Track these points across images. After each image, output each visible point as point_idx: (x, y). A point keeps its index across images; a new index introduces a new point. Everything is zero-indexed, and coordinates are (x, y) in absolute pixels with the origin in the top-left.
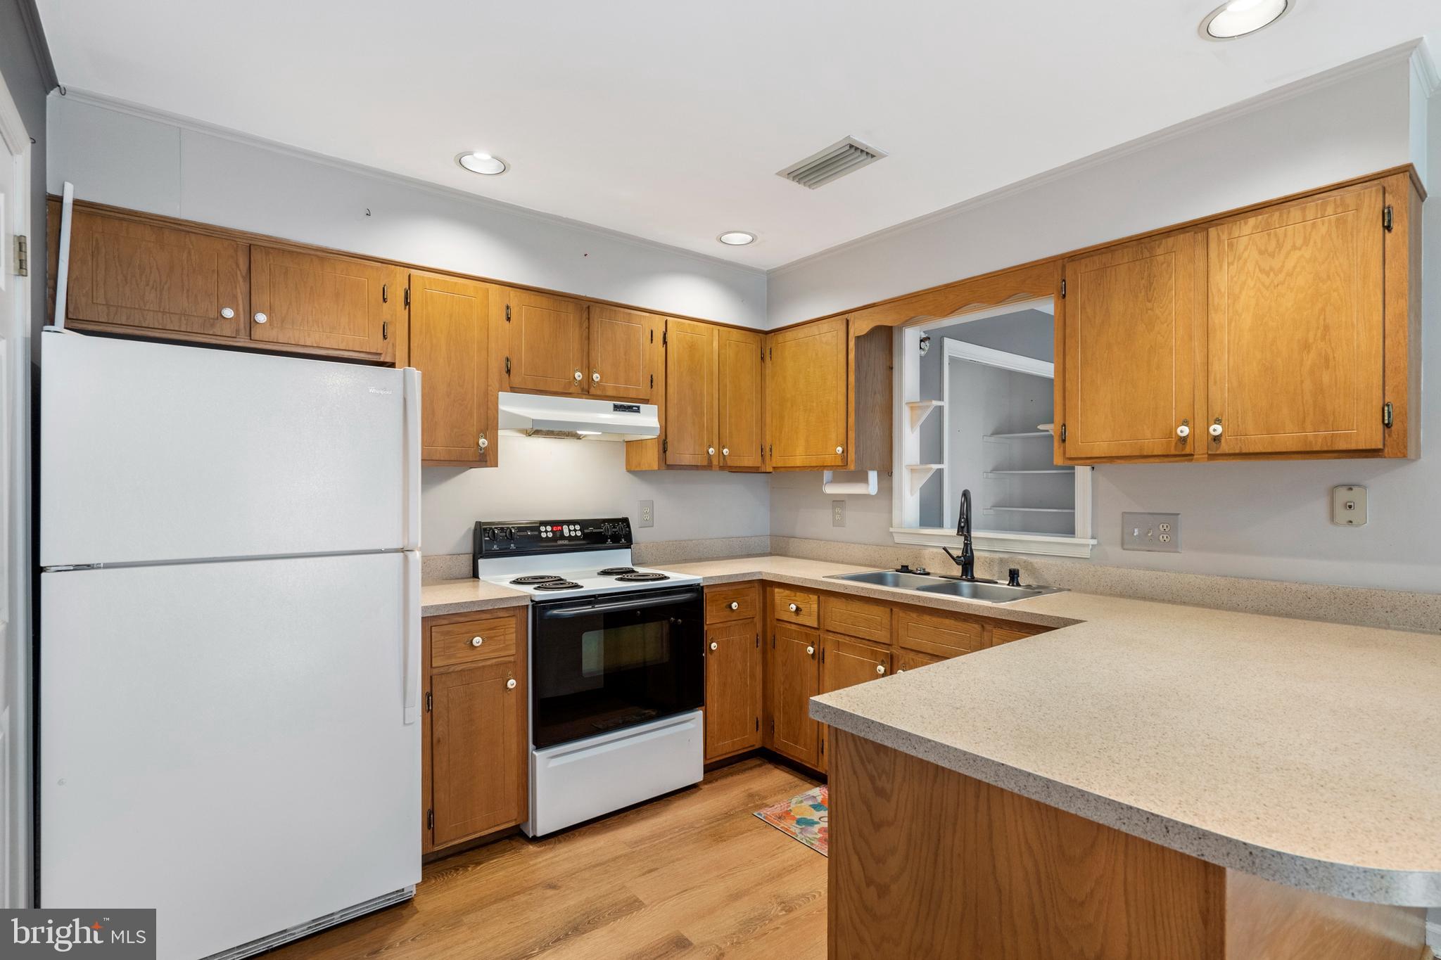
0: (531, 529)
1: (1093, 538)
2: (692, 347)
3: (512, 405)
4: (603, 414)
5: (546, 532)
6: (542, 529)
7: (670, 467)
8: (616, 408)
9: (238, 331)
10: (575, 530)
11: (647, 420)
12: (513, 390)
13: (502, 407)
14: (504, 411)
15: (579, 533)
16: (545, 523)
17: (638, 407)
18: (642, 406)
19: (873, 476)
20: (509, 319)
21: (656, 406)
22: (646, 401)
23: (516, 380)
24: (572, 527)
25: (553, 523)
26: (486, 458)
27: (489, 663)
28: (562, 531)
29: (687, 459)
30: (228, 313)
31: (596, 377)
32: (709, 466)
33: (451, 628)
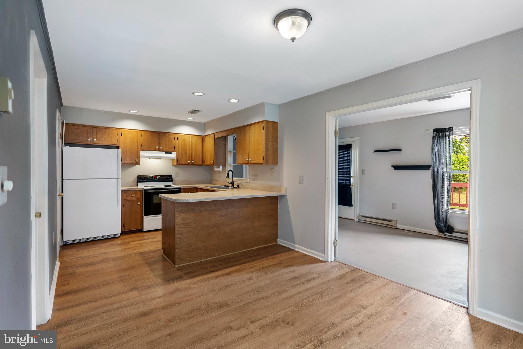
0: (149, 177)
1: (249, 179)
2: (184, 140)
3: (142, 153)
4: (163, 154)
5: (153, 178)
6: (152, 177)
7: (179, 165)
8: (166, 153)
9: (91, 142)
10: (159, 177)
11: (174, 155)
12: (143, 150)
13: (141, 154)
14: (141, 155)
15: (160, 178)
16: (152, 176)
17: (171, 153)
18: (172, 152)
19: (221, 167)
20: (142, 137)
21: (176, 153)
22: (173, 151)
23: (144, 148)
24: (158, 177)
25: (154, 176)
26: (138, 163)
27: (135, 200)
28: (156, 178)
29: (183, 163)
30: (89, 139)
31: (161, 147)
32: (189, 164)
33: (127, 193)
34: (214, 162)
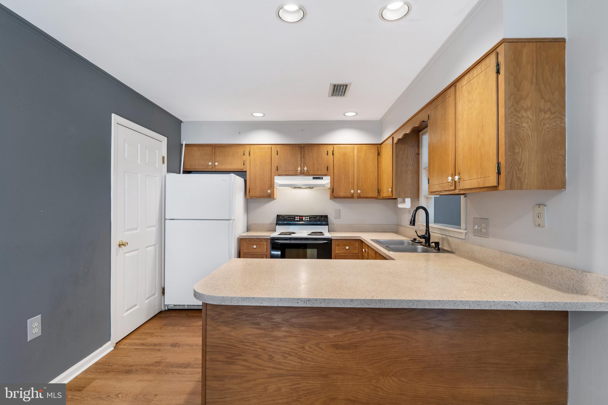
0: (292, 217)
1: (465, 230)
2: (344, 154)
3: (278, 180)
4: (309, 181)
5: (297, 218)
6: (296, 217)
7: (335, 197)
8: (314, 178)
9: (212, 168)
10: (307, 218)
11: (326, 181)
12: (279, 175)
13: (275, 181)
14: (276, 183)
15: (308, 220)
16: (297, 216)
17: (322, 178)
18: (324, 177)
19: (408, 201)
20: (277, 155)
21: (330, 177)
22: (326, 175)
23: (279, 172)
24: (306, 217)
25: (300, 216)
26: (270, 197)
27: (259, 253)
28: (303, 218)
29: (342, 194)
30: (210, 163)
31: (305, 168)
32: (352, 197)
33: (248, 242)
34: (392, 191)
